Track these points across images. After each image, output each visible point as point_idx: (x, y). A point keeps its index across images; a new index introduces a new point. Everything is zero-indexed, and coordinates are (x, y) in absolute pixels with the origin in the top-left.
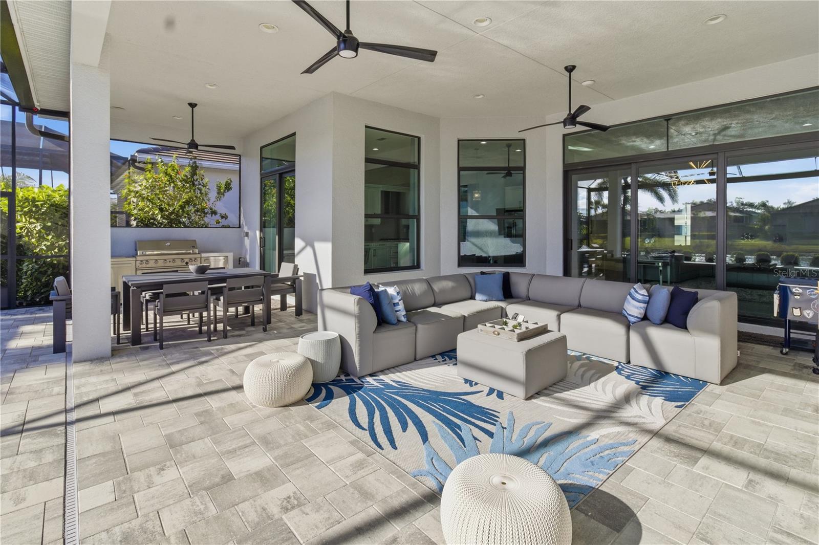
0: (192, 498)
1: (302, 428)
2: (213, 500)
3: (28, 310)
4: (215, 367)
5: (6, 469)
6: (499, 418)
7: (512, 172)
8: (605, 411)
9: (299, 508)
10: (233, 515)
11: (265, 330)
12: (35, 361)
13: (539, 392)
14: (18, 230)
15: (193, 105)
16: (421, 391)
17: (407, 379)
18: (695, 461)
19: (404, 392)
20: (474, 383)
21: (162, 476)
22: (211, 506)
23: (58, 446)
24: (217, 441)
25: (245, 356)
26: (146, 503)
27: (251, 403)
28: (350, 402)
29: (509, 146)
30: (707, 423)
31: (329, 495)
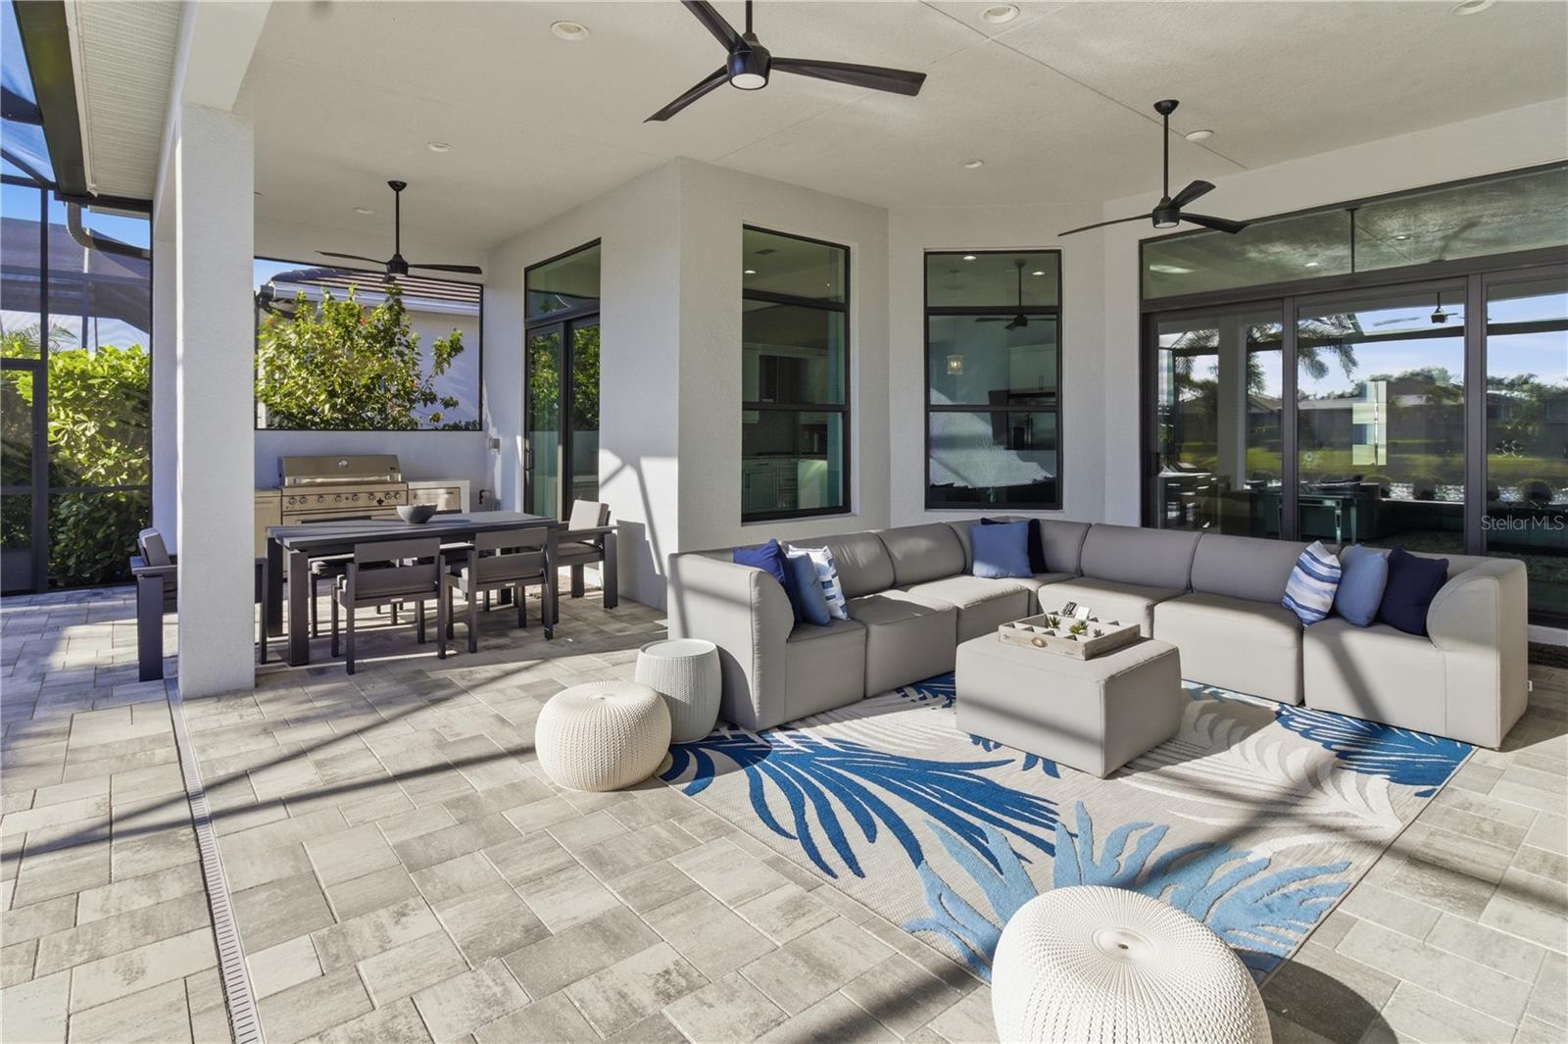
0: (474, 971)
1: (664, 834)
2: (518, 975)
3: (72, 596)
4: (464, 710)
5: (96, 911)
6: (1057, 814)
7: (1029, 317)
8: (1271, 802)
9: (693, 994)
10: (563, 1005)
11: (549, 636)
12: (107, 696)
13: (1129, 763)
14: (51, 437)
15: (398, 186)
16: (889, 759)
17: (856, 735)
18: (1480, 906)
19: (856, 762)
20: (992, 744)
21: (406, 928)
22: (513, 985)
23: (186, 865)
24: (500, 859)
25: (520, 687)
26: (385, 981)
27: (552, 783)
28: (751, 781)
29: (1020, 265)
30: (1487, 827)
31: (747, 967)
